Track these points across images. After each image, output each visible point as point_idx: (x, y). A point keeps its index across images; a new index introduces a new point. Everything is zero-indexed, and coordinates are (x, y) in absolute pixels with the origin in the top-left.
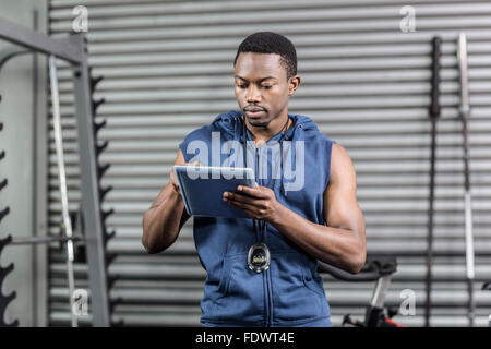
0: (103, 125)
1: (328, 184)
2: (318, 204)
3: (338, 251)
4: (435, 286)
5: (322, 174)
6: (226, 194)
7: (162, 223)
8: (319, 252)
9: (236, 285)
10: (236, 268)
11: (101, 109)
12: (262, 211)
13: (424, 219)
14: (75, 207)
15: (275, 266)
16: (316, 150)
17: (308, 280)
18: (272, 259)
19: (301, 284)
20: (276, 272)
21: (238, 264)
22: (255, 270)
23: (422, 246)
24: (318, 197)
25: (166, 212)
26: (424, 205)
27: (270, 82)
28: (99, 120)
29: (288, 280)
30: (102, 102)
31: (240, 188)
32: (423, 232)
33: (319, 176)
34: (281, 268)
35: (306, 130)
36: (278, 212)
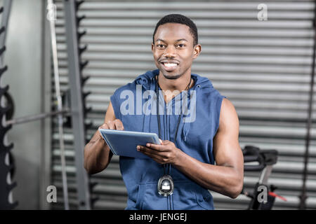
0: (84, 33)
1: (218, 131)
2: (209, 146)
3: (222, 184)
4: (312, 142)
5: (213, 124)
6: (138, 147)
7: (96, 157)
8: (207, 185)
9: (148, 206)
10: (148, 193)
11: (83, 22)
12: (165, 160)
13: (306, 97)
14: (65, 88)
15: (177, 193)
16: (209, 105)
17: (200, 201)
18: (175, 187)
19: (195, 204)
20: (177, 196)
21: (150, 190)
22: (163, 195)
23: (304, 115)
24: (209, 142)
25: (97, 150)
26: (307, 88)
27: (183, 42)
28: (81, 30)
29: (185, 202)
30: (84, 17)
31: (148, 145)
32: (305, 106)
33: (211, 126)
34: (180, 194)
35: (204, 88)
36: (178, 157)
